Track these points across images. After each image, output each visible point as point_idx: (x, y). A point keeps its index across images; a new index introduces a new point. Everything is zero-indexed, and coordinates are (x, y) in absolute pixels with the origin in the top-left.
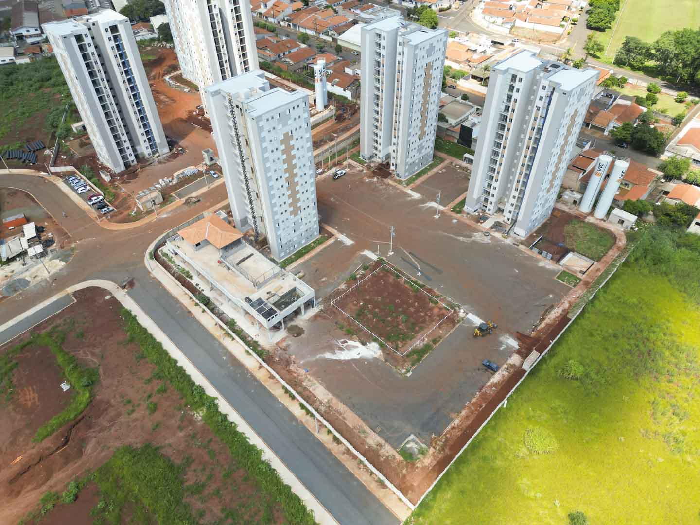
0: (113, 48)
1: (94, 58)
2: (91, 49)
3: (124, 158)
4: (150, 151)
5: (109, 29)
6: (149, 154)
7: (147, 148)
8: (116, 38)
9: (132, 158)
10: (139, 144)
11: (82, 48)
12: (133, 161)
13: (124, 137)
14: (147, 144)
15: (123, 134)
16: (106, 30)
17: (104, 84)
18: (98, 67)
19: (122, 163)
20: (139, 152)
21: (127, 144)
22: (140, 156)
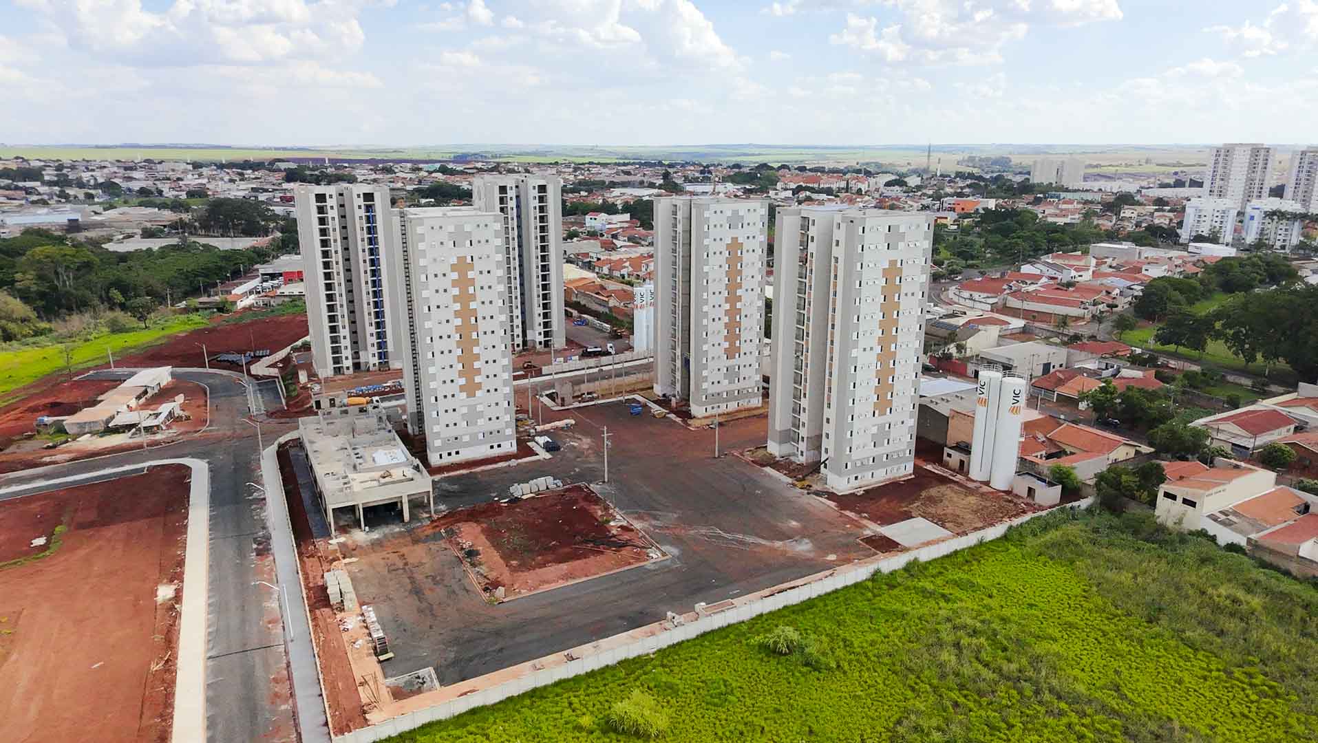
0: (361, 218)
1: (334, 224)
2: (333, 214)
3: (337, 361)
4: (376, 360)
5: (362, 196)
6: (374, 365)
7: (374, 355)
8: (369, 208)
9: (348, 363)
10: (366, 349)
11: (321, 210)
12: (348, 368)
13: (344, 332)
14: (375, 350)
15: (344, 327)
16: (359, 196)
17: (337, 258)
18: (335, 235)
19: (331, 366)
20: (362, 360)
21: (346, 343)
22: (363, 367)
